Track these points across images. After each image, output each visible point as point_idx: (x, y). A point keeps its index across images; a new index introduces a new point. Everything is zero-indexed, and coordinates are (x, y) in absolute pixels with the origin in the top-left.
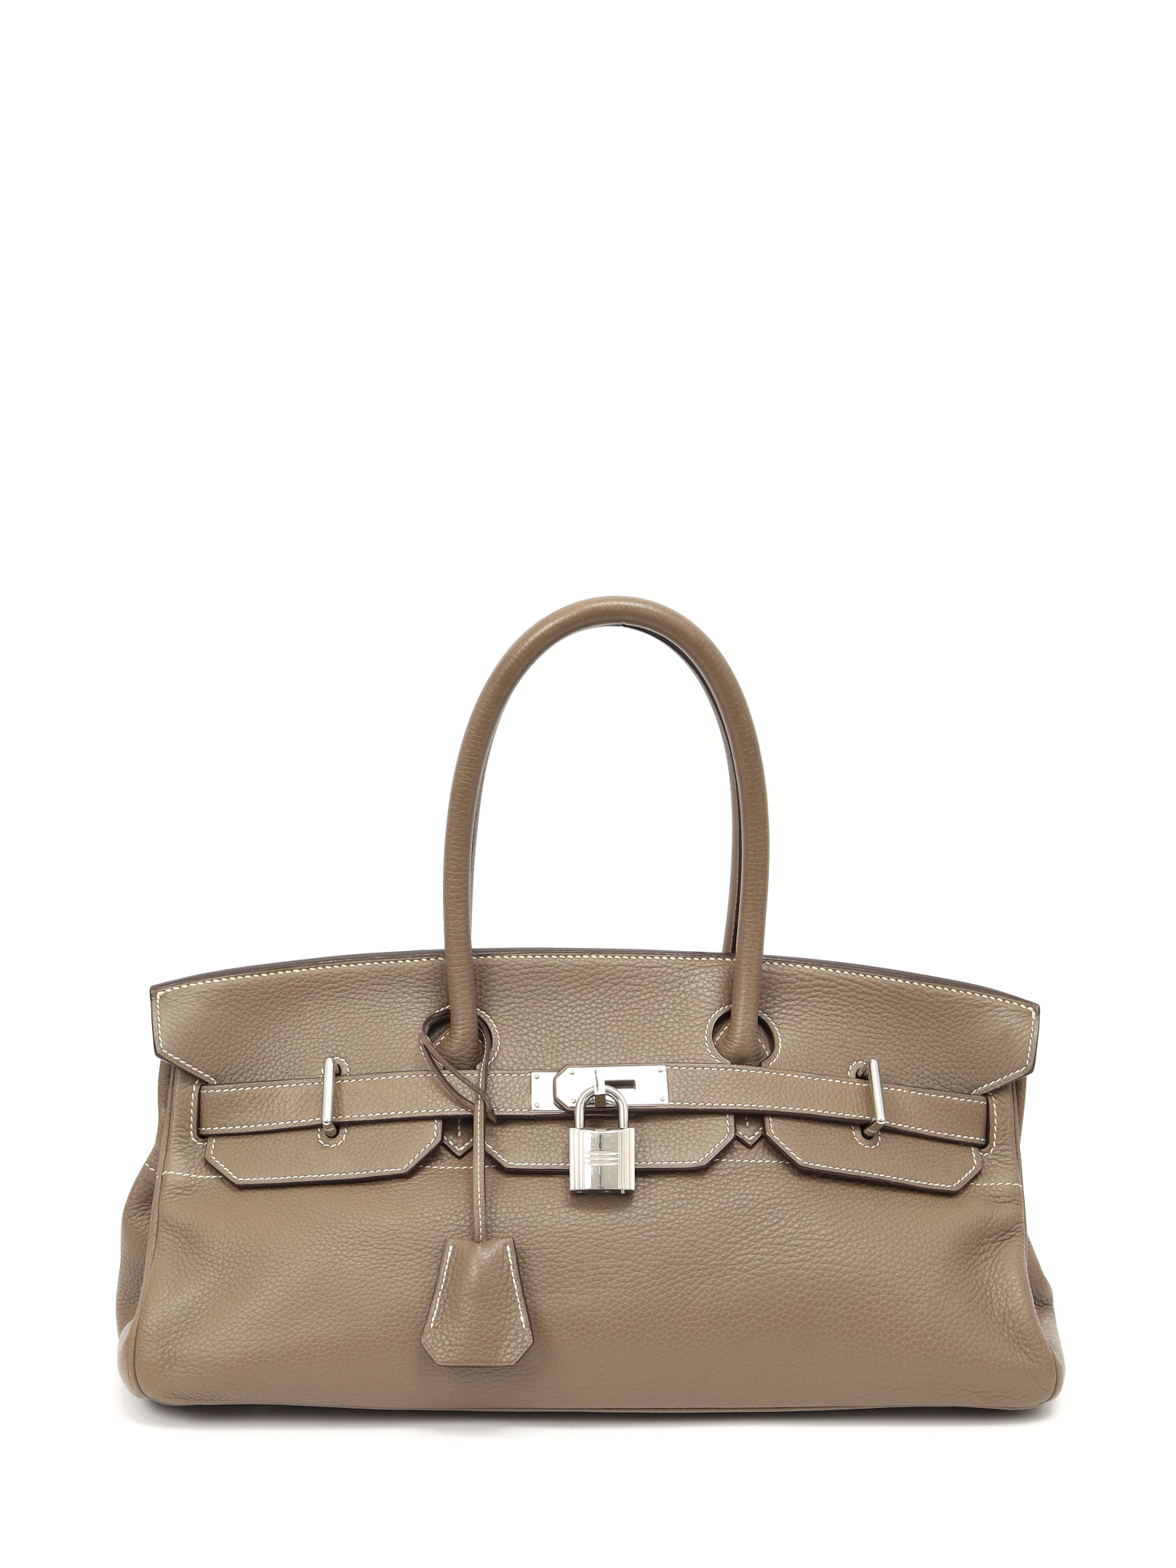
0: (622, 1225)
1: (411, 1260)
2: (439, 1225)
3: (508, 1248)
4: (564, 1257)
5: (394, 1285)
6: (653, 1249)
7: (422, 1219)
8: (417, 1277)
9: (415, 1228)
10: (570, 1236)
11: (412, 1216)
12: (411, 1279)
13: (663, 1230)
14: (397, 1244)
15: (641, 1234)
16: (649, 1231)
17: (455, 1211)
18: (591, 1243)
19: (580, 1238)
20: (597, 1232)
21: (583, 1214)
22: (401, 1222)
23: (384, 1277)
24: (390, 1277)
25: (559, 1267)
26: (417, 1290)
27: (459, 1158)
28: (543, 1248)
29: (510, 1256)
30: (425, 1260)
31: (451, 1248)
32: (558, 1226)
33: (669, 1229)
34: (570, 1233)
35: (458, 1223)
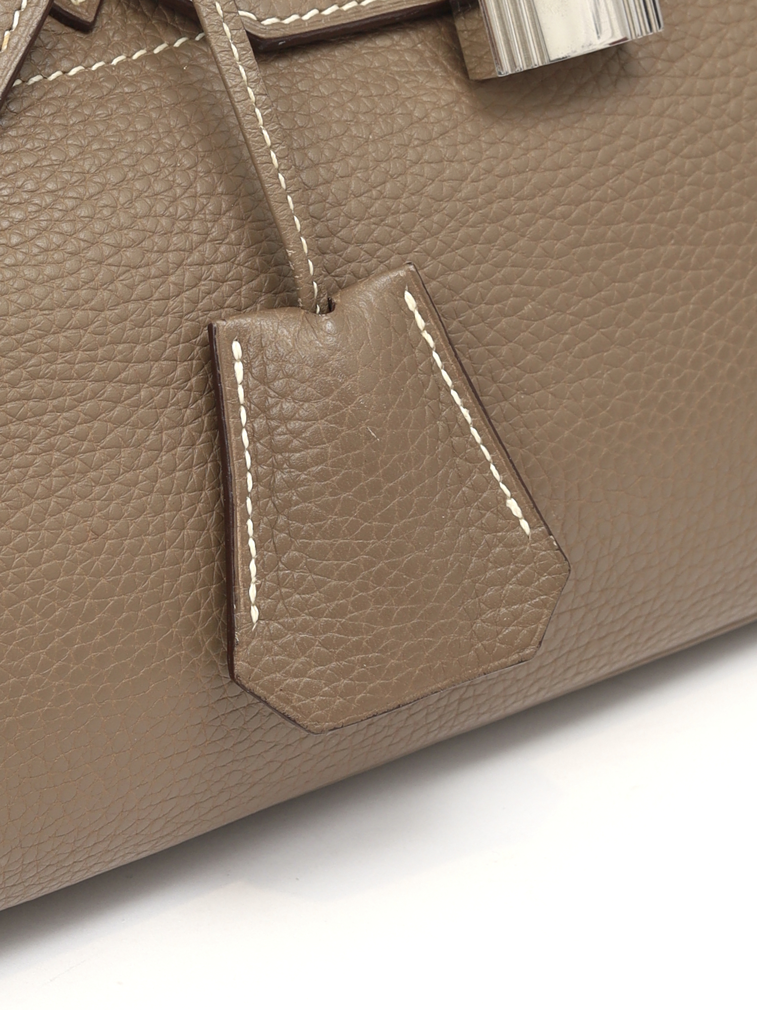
0: (621, 141)
1: (93, 417)
2: (146, 278)
3: (410, 300)
4: (507, 281)
5: (66, 515)
6: (715, 190)
7: (84, 274)
8: (129, 469)
9: (75, 306)
10: (508, 212)
11: (49, 270)
12: (113, 478)
13: (723, 127)
14: (34, 376)
15: (675, 153)
16: (691, 141)
17: (174, 218)
18: (564, 216)
19: (534, 210)
20: (571, 179)
21: (516, 134)
22: (22, 299)
23: (31, 496)
24: (50, 492)
25: (502, 314)
26: (141, 511)
27: (82, 27)
28: (449, 268)
29: (420, 322)
30: (137, 405)
31: (237, 348)
32: (467, 189)
33: (736, 119)
34: (504, 203)
35: (195, 256)
